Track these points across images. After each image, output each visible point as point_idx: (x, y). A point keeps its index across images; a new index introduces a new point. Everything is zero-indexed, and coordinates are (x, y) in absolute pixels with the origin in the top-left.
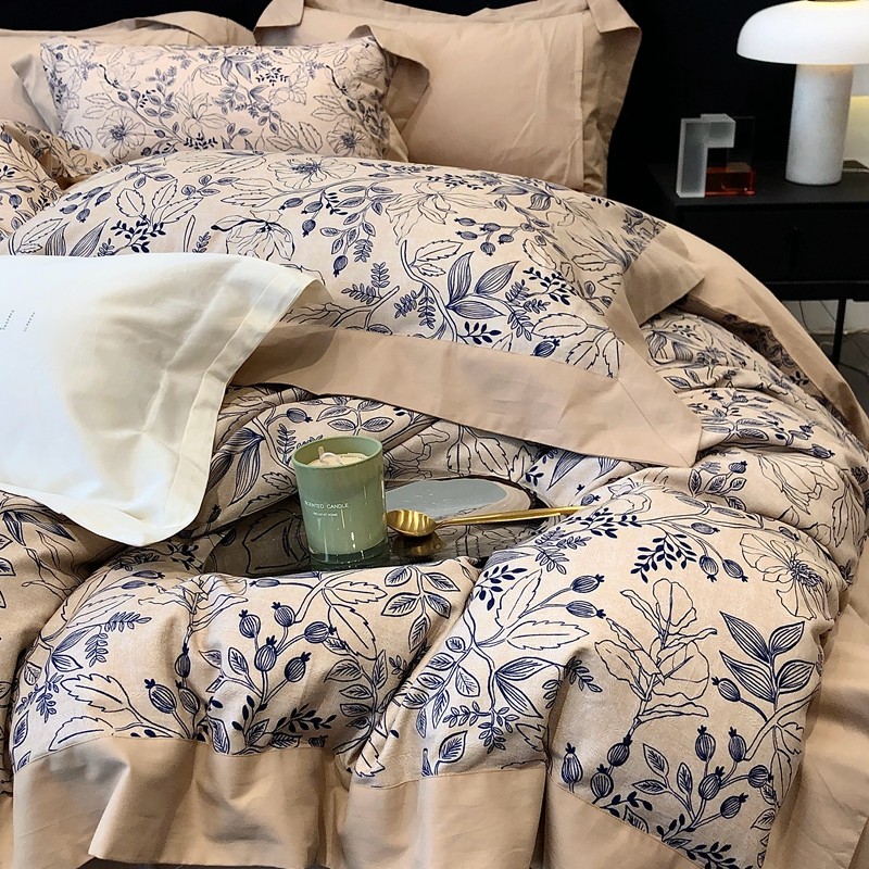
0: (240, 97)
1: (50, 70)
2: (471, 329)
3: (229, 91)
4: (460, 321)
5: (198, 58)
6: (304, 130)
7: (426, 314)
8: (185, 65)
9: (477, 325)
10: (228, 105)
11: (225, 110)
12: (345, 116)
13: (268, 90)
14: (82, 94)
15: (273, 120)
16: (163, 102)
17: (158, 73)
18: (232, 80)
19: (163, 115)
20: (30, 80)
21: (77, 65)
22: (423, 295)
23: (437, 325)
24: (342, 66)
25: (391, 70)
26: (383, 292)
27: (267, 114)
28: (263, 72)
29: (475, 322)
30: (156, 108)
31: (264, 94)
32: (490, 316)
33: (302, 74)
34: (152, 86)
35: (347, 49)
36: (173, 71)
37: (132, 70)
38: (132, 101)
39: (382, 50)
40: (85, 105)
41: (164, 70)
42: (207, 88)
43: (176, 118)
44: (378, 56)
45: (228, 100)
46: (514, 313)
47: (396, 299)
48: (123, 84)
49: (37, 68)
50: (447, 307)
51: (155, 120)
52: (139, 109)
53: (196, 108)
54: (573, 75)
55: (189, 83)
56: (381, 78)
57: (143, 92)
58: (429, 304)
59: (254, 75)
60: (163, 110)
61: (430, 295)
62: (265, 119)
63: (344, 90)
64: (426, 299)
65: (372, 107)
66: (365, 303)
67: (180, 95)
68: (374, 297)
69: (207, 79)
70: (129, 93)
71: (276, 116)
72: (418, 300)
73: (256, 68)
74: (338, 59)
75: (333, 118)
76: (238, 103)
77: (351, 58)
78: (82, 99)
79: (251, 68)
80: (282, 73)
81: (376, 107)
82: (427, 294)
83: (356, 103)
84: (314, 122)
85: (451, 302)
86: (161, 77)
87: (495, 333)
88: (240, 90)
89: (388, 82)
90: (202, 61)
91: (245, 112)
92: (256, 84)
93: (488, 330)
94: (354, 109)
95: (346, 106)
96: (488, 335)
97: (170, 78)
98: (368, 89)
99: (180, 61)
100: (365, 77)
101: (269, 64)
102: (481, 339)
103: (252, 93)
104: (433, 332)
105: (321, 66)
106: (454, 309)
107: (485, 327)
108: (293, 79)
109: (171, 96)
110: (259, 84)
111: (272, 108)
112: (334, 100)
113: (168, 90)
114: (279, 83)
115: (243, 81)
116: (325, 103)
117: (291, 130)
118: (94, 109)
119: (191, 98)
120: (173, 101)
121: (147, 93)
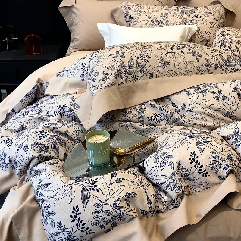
0: (187, 22)
1: (125, 12)
3: (184, 20)
8: (170, 12)
13: (196, 20)
16: (165, 23)
17: (162, 14)
18: (184, 17)
21: (136, 11)
28: (194, 15)
30: (163, 25)
31: (195, 22)
33: (205, 16)
34: (161, 18)
35: (216, 8)
37: (154, 13)
38: (155, 23)
39: (224, 8)
40: (140, 24)
41: (164, 14)
42: (177, 19)
44: (224, 10)
45: (184, 23)
48: (152, 18)
49: (120, 12)
52: (158, 26)
55: (172, 18)
57: (158, 20)
59: (191, 16)
63: (217, 21)
66: (207, 68)
67: (170, 21)
68: (209, 66)
69: (177, 17)
71: (198, 28)
73: (191, 13)
74: (214, 11)
76: (187, 24)
77: (217, 11)
80: (199, 15)
84: (209, 30)
86: (163, 16)
88: (188, 20)
90: (174, 11)
94: (220, 26)
95: (218, 25)
97: (166, 16)
98: (222, 20)
99: (168, 11)
100: (221, 17)
101: (195, 12)
103: (191, 21)
105: (210, 13)
108: (203, 17)
110: (193, 19)
112: (215, 24)
113: (166, 20)
114: (199, 18)
115: (188, 17)
116: (212, 24)
117: (203, 32)
118: (144, 25)
119: (173, 22)
120: (168, 23)
121: (160, 20)
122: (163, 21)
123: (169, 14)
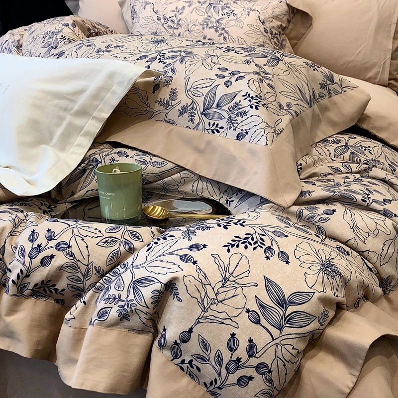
0: (212, 22)
1: (132, 5)
2: (211, 126)
3: (207, 19)
4: (207, 121)
5: (197, 3)
6: (239, 41)
7: (191, 116)
8: (189, 6)
9: (214, 124)
10: (205, 26)
11: (203, 28)
12: (261, 35)
13: (226, 20)
14: (142, 16)
15: (226, 35)
16: (176, 22)
17: (177, 8)
18: (210, 14)
19: (175, 28)
20: (124, 9)
21: (143, 3)
22: (191, 106)
23: (196, 122)
24: (265, 11)
25: (292, 15)
26: (173, 103)
27: (223, 32)
28: (225, 11)
29: (213, 122)
30: (172, 25)
31: (223, 22)
32: (221, 119)
33: (244, 13)
34: (173, 14)
35: (270, 3)
36: (184, 8)
37: (166, 6)
38: (162, 21)
39: (288, 5)
40: (142, 21)
41: (180, 7)
42: (197, 17)
43: (181, 30)
44: (286, 7)
45: (206, 24)
46: (230, 117)
47: (179, 107)
48: (160, 13)
49: (128, 4)
50: (202, 114)
51: (171, 30)
52: (165, 25)
53: (190, 26)
54: (391, 25)
55: (190, 14)
56: (285, 18)
57: (168, 17)
58: (193, 111)
59: (221, 12)
60: (175, 26)
61: (195, 106)
62: (221, 34)
63: (263, 23)
64: (193, 108)
65: (277, 32)
66: (164, 108)
67: (184, 20)
68: (169, 105)
69: (198, 13)
70: (162, 17)
71: (227, 33)
72: (188, 108)
73: (223, 9)
74: (264, 7)
75: (255, 36)
76: (210, 25)
77: (271, 7)
78: (141, 18)
79: (220, 9)
80: (234, 12)
81: (280, 33)
82: (193, 106)
83: (269, 30)
84: (245, 37)
85: (204, 111)
86: (178, 10)
87: (222, 128)
88: (212, 19)
89: (289, 21)
90: (198, 4)
91: (213, 30)
92: (221, 16)
93: (219, 126)
94: (267, 33)
95: (263, 31)
96: (219, 129)
97: (181, 11)
98: (277, 23)
99: (188, 3)
100: (276, 18)
101: (229, 8)
102: (215, 131)
103: (218, 21)
104: (195, 125)
105: (254, 10)
106: (205, 115)
107: (218, 125)
108: (239, 16)
109: (180, 20)
110: (222, 17)
111: (226, 29)
112: (257, 27)
113: (179, 17)
114: (232, 17)
115: (215, 15)
116: (252, 28)
117: (234, 40)
118: (145, 23)
119: (189, 21)
120: (180, 22)
121: (170, 17)
122: (174, 19)
123: (187, 8)
